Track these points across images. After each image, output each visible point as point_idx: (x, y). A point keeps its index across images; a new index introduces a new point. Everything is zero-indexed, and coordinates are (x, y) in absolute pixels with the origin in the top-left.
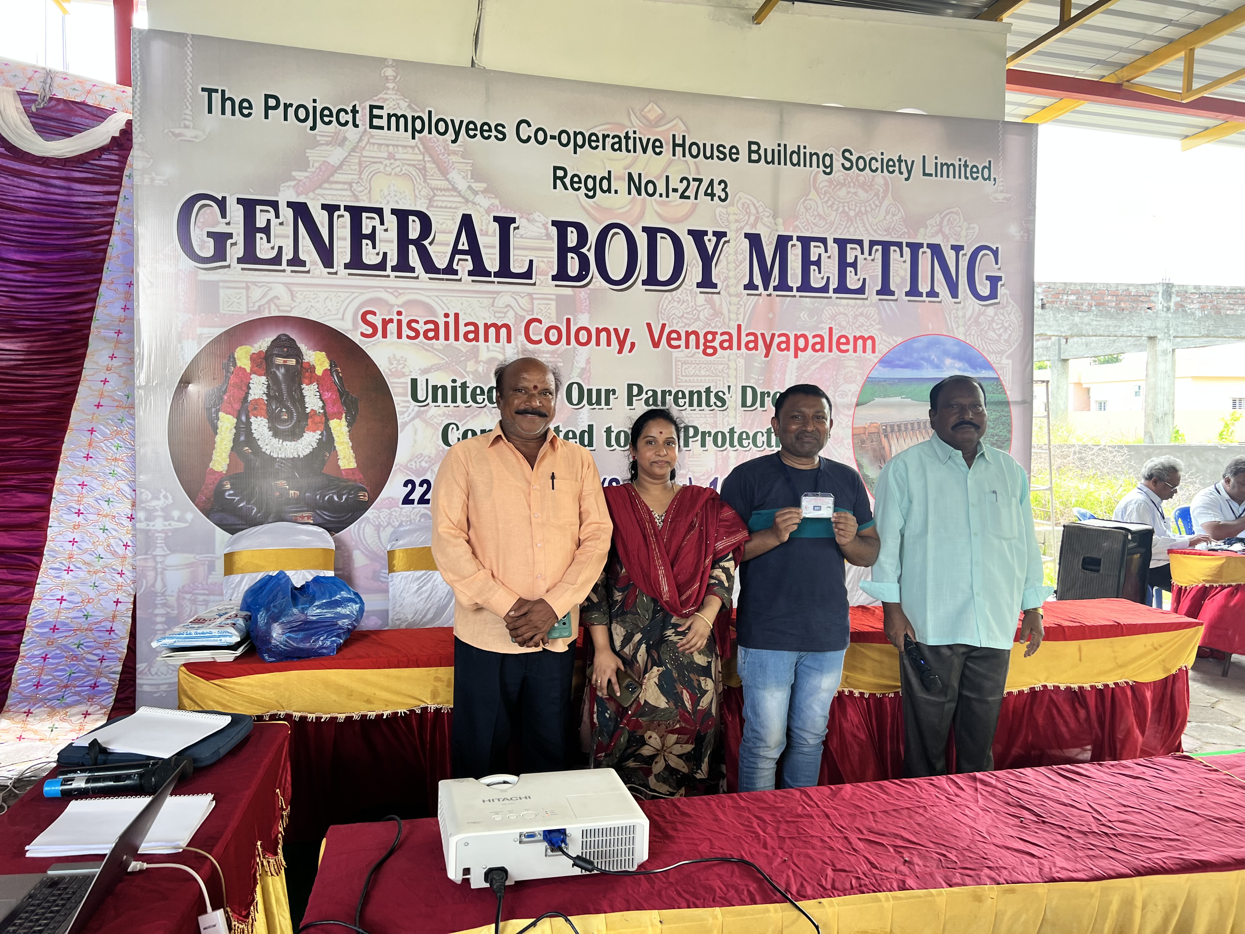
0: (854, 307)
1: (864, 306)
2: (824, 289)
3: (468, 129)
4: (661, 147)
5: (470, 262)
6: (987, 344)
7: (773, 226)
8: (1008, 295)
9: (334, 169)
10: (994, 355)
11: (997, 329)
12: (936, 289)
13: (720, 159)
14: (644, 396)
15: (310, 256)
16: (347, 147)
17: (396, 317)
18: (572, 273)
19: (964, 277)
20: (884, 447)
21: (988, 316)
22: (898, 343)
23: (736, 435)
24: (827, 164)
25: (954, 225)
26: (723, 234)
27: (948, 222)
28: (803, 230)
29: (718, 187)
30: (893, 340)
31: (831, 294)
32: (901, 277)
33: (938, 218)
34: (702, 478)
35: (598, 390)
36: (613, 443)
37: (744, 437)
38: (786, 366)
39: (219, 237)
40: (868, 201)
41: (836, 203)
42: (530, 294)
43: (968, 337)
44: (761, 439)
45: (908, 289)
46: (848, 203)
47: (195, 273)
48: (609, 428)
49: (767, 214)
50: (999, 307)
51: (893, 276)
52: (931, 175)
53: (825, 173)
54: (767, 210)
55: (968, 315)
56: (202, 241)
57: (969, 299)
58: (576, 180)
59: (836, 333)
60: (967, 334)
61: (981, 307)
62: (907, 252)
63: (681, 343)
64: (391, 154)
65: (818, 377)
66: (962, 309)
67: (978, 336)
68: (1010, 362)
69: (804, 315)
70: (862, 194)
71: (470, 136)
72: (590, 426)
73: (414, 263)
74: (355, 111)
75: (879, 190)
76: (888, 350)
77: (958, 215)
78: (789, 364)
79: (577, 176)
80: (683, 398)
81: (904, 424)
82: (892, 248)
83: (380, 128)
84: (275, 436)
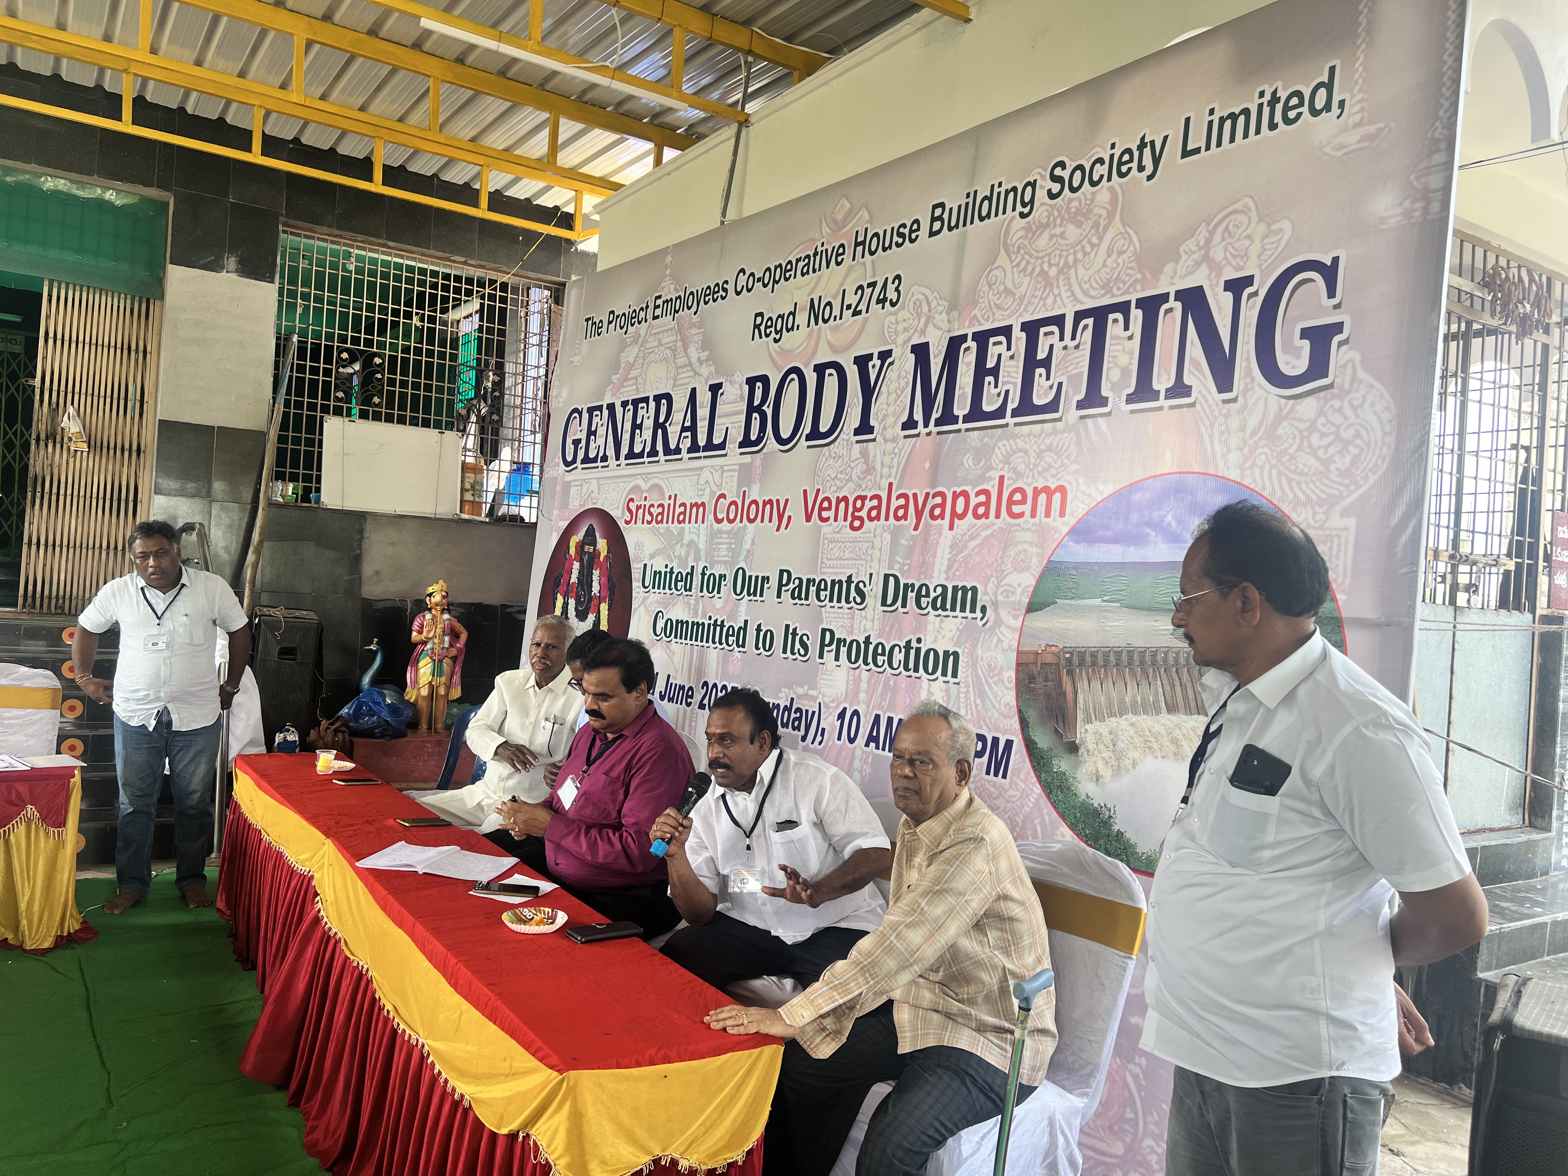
0: (1039, 436)
1: (1055, 432)
2: (999, 413)
3: (706, 295)
4: (843, 253)
5: (689, 440)
6: (1294, 484)
7: (945, 326)
8: (1358, 363)
9: (631, 366)
10: (1309, 508)
11: (1320, 447)
12: (1187, 380)
13: (898, 245)
14: (791, 586)
15: (611, 452)
16: (639, 344)
17: (643, 503)
18: (753, 437)
19: (1248, 343)
20: (1065, 693)
21: (1299, 420)
22: (1105, 496)
23: (871, 647)
24: (1027, 199)
25: (1236, 237)
26: (889, 353)
27: (1223, 235)
28: (982, 321)
29: (891, 287)
30: (1097, 490)
31: (1008, 419)
32: (1121, 368)
33: (1202, 234)
34: (832, 705)
35: (757, 577)
36: (760, 645)
37: (880, 651)
38: (938, 543)
39: (576, 442)
40: (1080, 241)
41: (1032, 261)
42: (722, 467)
43: (1248, 473)
44: (898, 656)
45: (1131, 390)
46: (1049, 255)
47: (564, 476)
48: (759, 626)
49: (940, 309)
50: (1329, 396)
51: (1108, 369)
52: (1197, 151)
53: (1023, 216)
54: (941, 302)
55: (1252, 423)
56: (570, 448)
57: (1257, 388)
58: (769, 323)
59: (1008, 486)
60: (1247, 465)
61: (1283, 401)
62: (1136, 317)
63: (831, 514)
64: (660, 341)
65: (977, 560)
66: (1240, 412)
67: (1271, 467)
68: (1351, 522)
69: (968, 460)
70: (1073, 232)
71: (706, 303)
72: (746, 622)
73: (660, 447)
74: (647, 307)
75: (1101, 216)
76: (1087, 509)
77: (1246, 214)
78: (942, 540)
79: (770, 319)
80: (825, 589)
81: (1104, 652)
82: (1111, 317)
83: (658, 317)
84: (576, 616)
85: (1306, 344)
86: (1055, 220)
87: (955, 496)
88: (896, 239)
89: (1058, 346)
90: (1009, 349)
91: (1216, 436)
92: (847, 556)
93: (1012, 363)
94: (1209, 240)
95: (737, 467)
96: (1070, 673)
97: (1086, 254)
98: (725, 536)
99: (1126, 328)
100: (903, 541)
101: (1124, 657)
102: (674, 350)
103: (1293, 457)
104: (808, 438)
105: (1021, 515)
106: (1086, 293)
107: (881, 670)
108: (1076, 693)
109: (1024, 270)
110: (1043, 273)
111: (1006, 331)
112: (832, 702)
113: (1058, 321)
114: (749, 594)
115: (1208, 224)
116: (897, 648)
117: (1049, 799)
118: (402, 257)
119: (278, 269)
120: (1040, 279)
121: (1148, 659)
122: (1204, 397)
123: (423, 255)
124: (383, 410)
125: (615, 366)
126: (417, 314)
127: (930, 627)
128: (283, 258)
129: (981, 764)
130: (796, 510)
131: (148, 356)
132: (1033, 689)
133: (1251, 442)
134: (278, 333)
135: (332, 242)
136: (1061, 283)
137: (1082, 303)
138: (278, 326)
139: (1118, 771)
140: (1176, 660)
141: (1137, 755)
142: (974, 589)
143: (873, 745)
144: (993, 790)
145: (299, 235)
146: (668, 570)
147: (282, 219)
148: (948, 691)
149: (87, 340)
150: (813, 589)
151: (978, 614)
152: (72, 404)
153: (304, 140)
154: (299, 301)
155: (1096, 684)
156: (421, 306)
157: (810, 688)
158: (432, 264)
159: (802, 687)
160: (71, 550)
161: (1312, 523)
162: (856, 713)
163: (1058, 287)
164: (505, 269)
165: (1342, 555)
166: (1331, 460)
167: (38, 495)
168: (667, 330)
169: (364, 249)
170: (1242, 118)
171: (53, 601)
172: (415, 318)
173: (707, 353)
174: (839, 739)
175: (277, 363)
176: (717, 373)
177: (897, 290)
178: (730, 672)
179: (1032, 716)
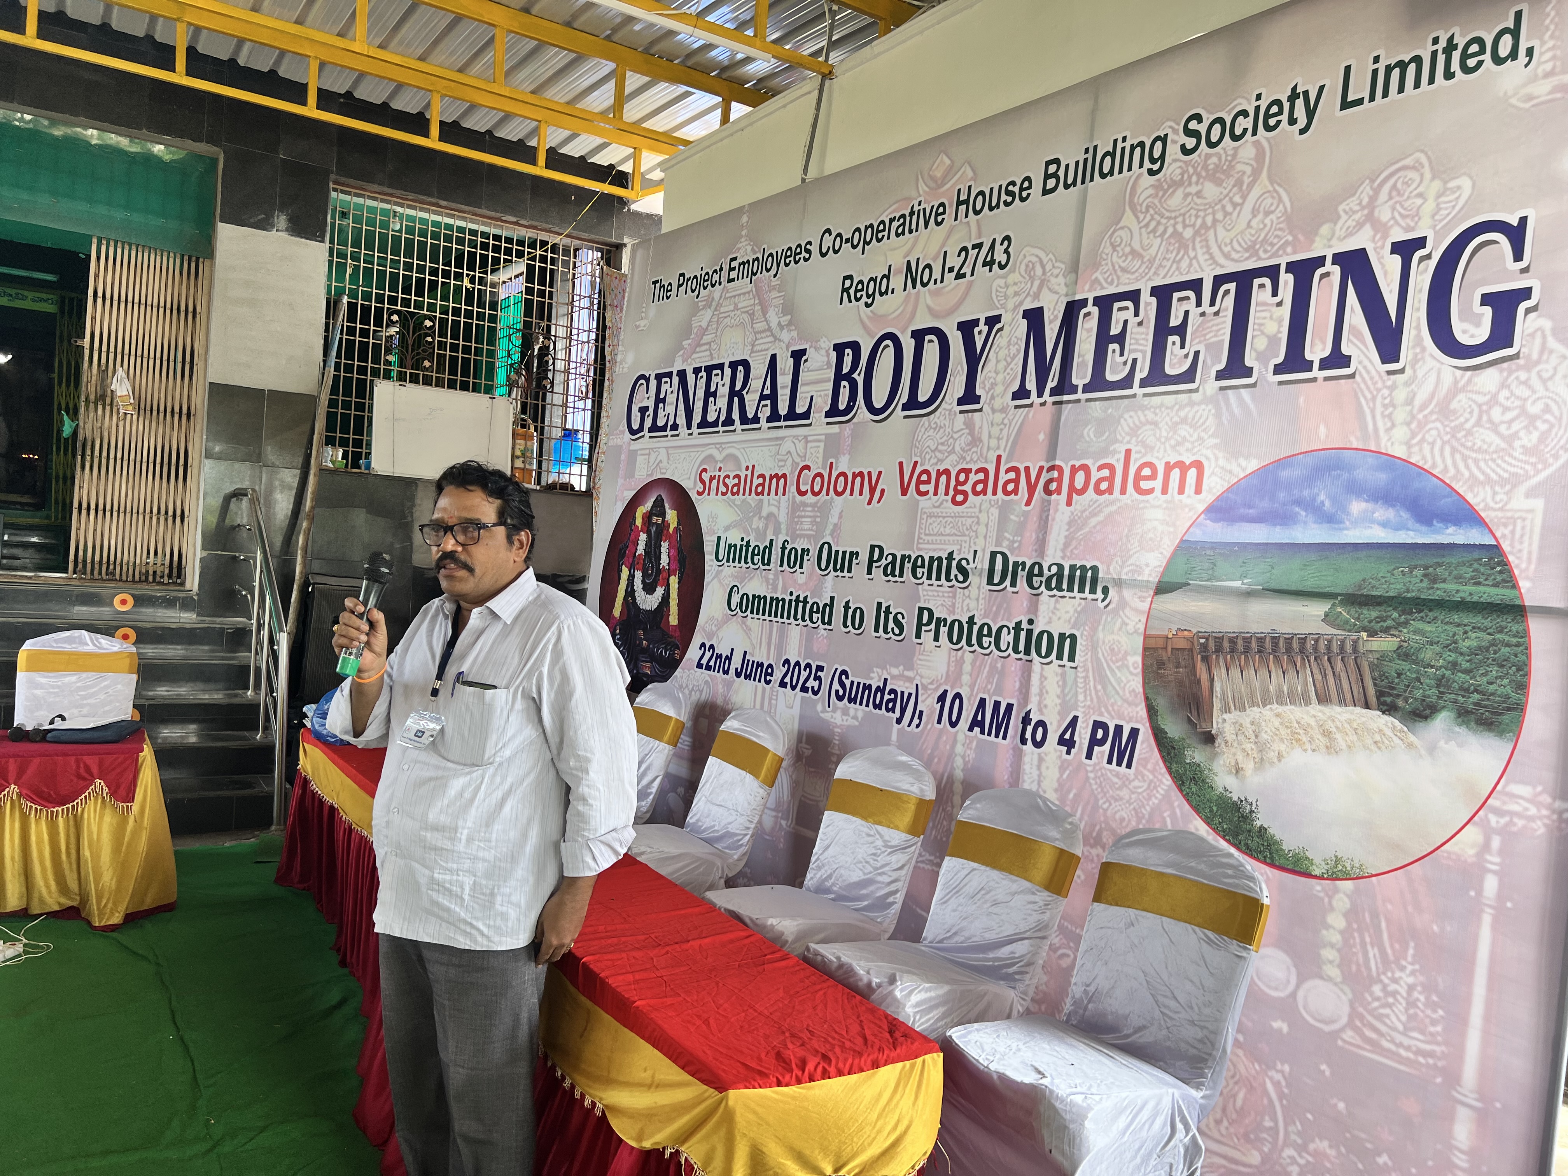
0: (1172, 408)
1: (1191, 403)
2: (1126, 382)
3: (786, 257)
4: (944, 213)
5: (769, 408)
6: (1470, 461)
7: (1063, 290)
8: (1548, 333)
9: (704, 331)
10: (1488, 488)
11: (1502, 422)
12: (1345, 350)
13: (1007, 204)
14: (884, 562)
15: (682, 421)
16: (713, 308)
17: (717, 473)
18: (842, 406)
19: (1418, 309)
20: (1199, 681)
21: (1478, 393)
22: (1249, 471)
23: (976, 629)
24: (1156, 155)
25: (1406, 194)
26: (997, 319)
27: (1390, 193)
28: (1105, 285)
29: (999, 249)
30: (1239, 465)
31: (1136, 389)
32: (1268, 337)
33: (1365, 192)
34: (930, 687)
35: (844, 553)
36: (849, 623)
37: (985, 632)
38: (1053, 520)
39: (643, 410)
40: (1220, 201)
41: (1164, 221)
42: (806, 437)
43: (1415, 449)
44: (1007, 638)
45: (1280, 359)
46: (1184, 215)
47: (629, 444)
48: (847, 603)
49: (1056, 271)
50: (1514, 367)
51: (1253, 337)
52: (1359, 102)
53: (1151, 172)
54: (1057, 264)
55: (1421, 397)
56: (636, 416)
57: (1428, 359)
58: (860, 287)
59: (1136, 460)
60: (1415, 441)
61: (1459, 373)
62: (1286, 283)
63: (931, 487)
64: (736, 305)
65: (1098, 538)
66: (1407, 384)
67: (1444, 443)
68: (1538, 504)
69: (1089, 432)
70: (1211, 190)
71: (787, 265)
72: (832, 599)
73: (736, 416)
74: (721, 269)
75: (1244, 173)
76: (1226, 486)
77: (1418, 170)
78: (1058, 517)
79: (861, 282)
80: (923, 566)
81: (1244, 638)
82: (1257, 282)
83: (733, 280)
84: (644, 589)
85: (1488, 311)
86: (1190, 177)
87: (1074, 470)
88: (1004, 197)
89: (1194, 312)
90: (1137, 314)
91: (1379, 409)
92: (948, 531)
93: (1141, 329)
94: (1373, 199)
95: (823, 437)
96: (1206, 659)
97: (1226, 214)
98: (810, 509)
99: (1275, 293)
100: (1012, 517)
101: (1268, 644)
102: (752, 315)
103: (1469, 433)
104: (905, 408)
105: (1151, 491)
106: (1227, 256)
107: (987, 651)
108: (1212, 680)
109: (1154, 231)
110: (1176, 233)
111: (1134, 296)
112: (931, 683)
113: (1195, 285)
114: (835, 570)
115: (1373, 181)
116: (1005, 630)
117: (1181, 791)
118: (452, 216)
119: (329, 228)
120: (1173, 241)
121: (1295, 645)
122: (1365, 367)
123: (475, 214)
124: (434, 374)
125: (686, 330)
126: (468, 275)
127: (1042, 608)
128: (333, 217)
129: (1103, 752)
130: (890, 483)
131: (198, 316)
132: (1162, 676)
133: (1420, 416)
134: (329, 292)
135: (383, 201)
136: (1198, 246)
137: (1222, 267)
138: (329, 287)
139: (1260, 764)
140: (1329, 648)
141: (1283, 747)
142: (1095, 569)
143: (977, 730)
144: (1115, 780)
145: (348, 193)
146: (744, 543)
147: (333, 177)
148: (1063, 676)
149: (136, 300)
150: (908, 566)
151: (1099, 595)
152: (122, 366)
153: (357, 94)
154: (349, 261)
155: (1235, 672)
156: (471, 267)
157: (905, 669)
158: (484, 224)
159: (897, 667)
160: (122, 515)
161: (1492, 504)
162: (958, 696)
163: (1194, 249)
164: (557, 229)
165: (1526, 538)
166: (1515, 436)
167: (88, 458)
168: (744, 294)
169: (414, 208)
170: (1412, 67)
171: (104, 567)
172: (466, 280)
173: (789, 317)
174: (939, 722)
175: (327, 325)
176: (800, 339)
177: (1006, 251)
178: (815, 650)
179: (1161, 703)
